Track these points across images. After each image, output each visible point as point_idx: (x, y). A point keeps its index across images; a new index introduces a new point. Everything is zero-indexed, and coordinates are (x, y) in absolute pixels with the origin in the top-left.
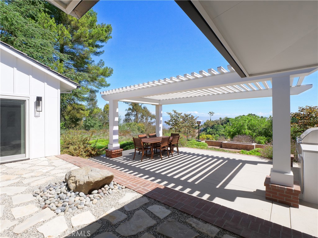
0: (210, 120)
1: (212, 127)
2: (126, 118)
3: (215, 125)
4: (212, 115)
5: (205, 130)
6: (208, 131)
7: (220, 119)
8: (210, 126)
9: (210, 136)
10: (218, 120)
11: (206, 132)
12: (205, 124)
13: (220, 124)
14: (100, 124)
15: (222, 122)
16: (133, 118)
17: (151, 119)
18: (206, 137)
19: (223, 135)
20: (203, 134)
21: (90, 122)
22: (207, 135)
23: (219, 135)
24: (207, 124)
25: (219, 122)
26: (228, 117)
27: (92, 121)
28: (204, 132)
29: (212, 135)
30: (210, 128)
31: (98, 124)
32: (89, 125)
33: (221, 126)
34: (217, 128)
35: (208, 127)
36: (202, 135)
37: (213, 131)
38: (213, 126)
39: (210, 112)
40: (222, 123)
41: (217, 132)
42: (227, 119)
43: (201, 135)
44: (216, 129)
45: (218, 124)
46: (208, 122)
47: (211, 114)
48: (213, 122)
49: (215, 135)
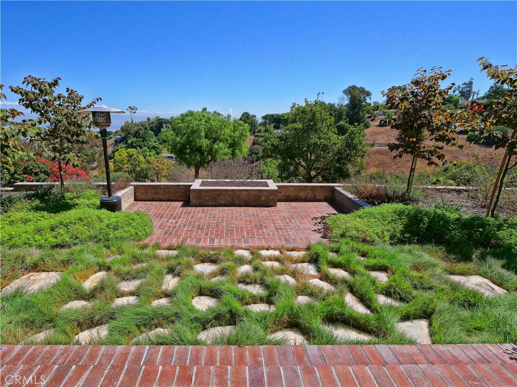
0: (130, 122)
1: (136, 134)
3: (141, 132)
4: (134, 113)
5: (123, 140)
6: (130, 142)
7: (148, 119)
8: (132, 132)
9: (132, 151)
10: (145, 122)
11: (126, 143)
12: (123, 129)
13: (148, 128)
15: (151, 125)
18: (127, 153)
19: (154, 148)
20: (122, 148)
22: (129, 150)
23: (148, 147)
24: (127, 130)
25: (147, 126)
26: (160, 117)
28: (122, 144)
29: (136, 149)
30: (132, 137)
33: (150, 131)
34: (144, 137)
35: (129, 134)
36: (120, 150)
37: (139, 141)
38: (137, 132)
39: (130, 107)
40: (152, 127)
41: (145, 142)
42: (159, 120)
43: (118, 150)
44: (143, 138)
45: (146, 129)
46: (127, 124)
47: (133, 111)
48: (137, 125)
49: (141, 148)
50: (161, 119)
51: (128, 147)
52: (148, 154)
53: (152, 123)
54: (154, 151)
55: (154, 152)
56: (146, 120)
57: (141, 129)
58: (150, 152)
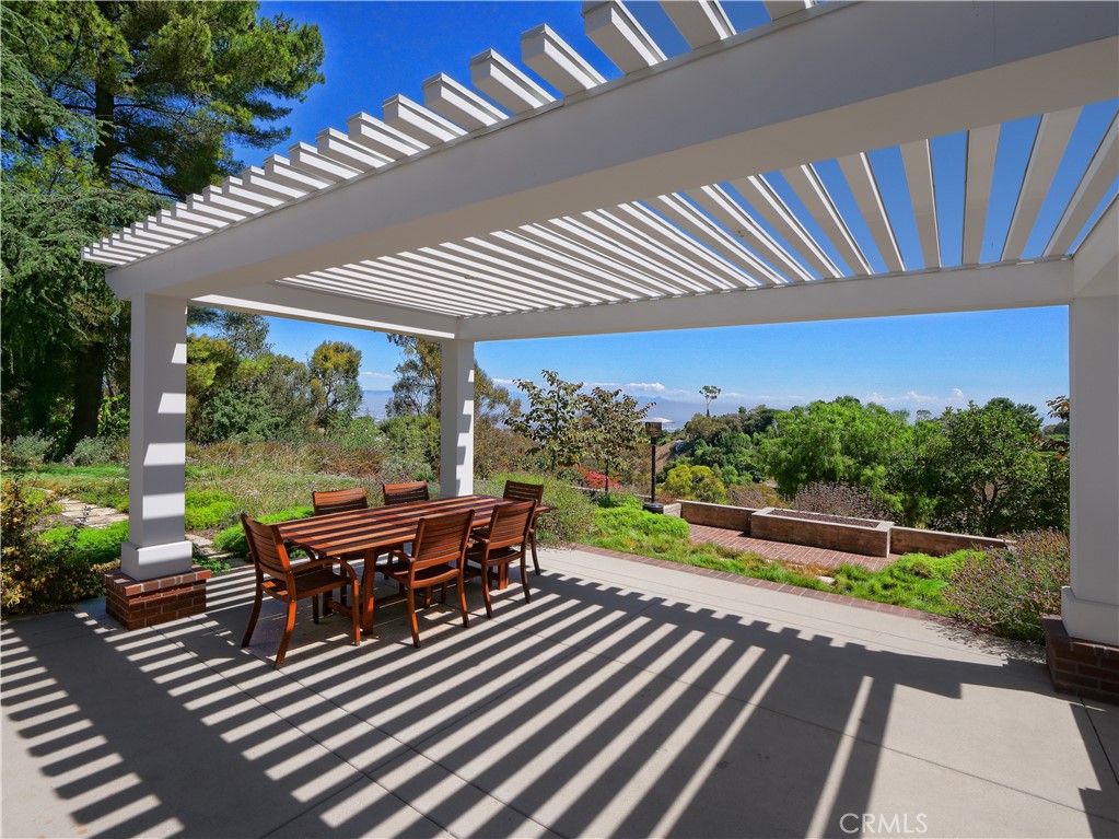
0: (705, 415)
1: (713, 439)
2: (396, 397)
3: (724, 434)
4: (713, 398)
5: (687, 448)
6: (699, 452)
7: (742, 411)
8: (706, 434)
9: (704, 470)
10: (734, 416)
11: (692, 455)
12: (688, 428)
13: (739, 428)
14: (274, 420)
15: (746, 423)
16: (422, 398)
17: (491, 407)
18: (692, 473)
19: (748, 468)
20: (683, 462)
21: (228, 409)
22: (696, 468)
23: (736, 466)
24: (696, 430)
25: (738, 423)
26: (768, 407)
27: (238, 407)
28: (683, 455)
29: (711, 467)
30: (704, 443)
31: (267, 419)
32: (225, 420)
33: (743, 435)
34: (729, 444)
35: (699, 438)
36: (679, 466)
37: (717, 452)
38: (717, 435)
39: (706, 388)
40: (748, 426)
41: (731, 455)
42: (765, 412)
43: (674, 466)
44: (726, 447)
45: (734, 429)
46: (698, 420)
47: (711, 395)
48: (718, 421)
49: (721, 466)
50: (770, 411)
51: (695, 463)
52: (735, 479)
53: (749, 419)
54: (748, 474)
55: (748, 476)
56: (736, 412)
57: (723, 429)
58: (739, 475)
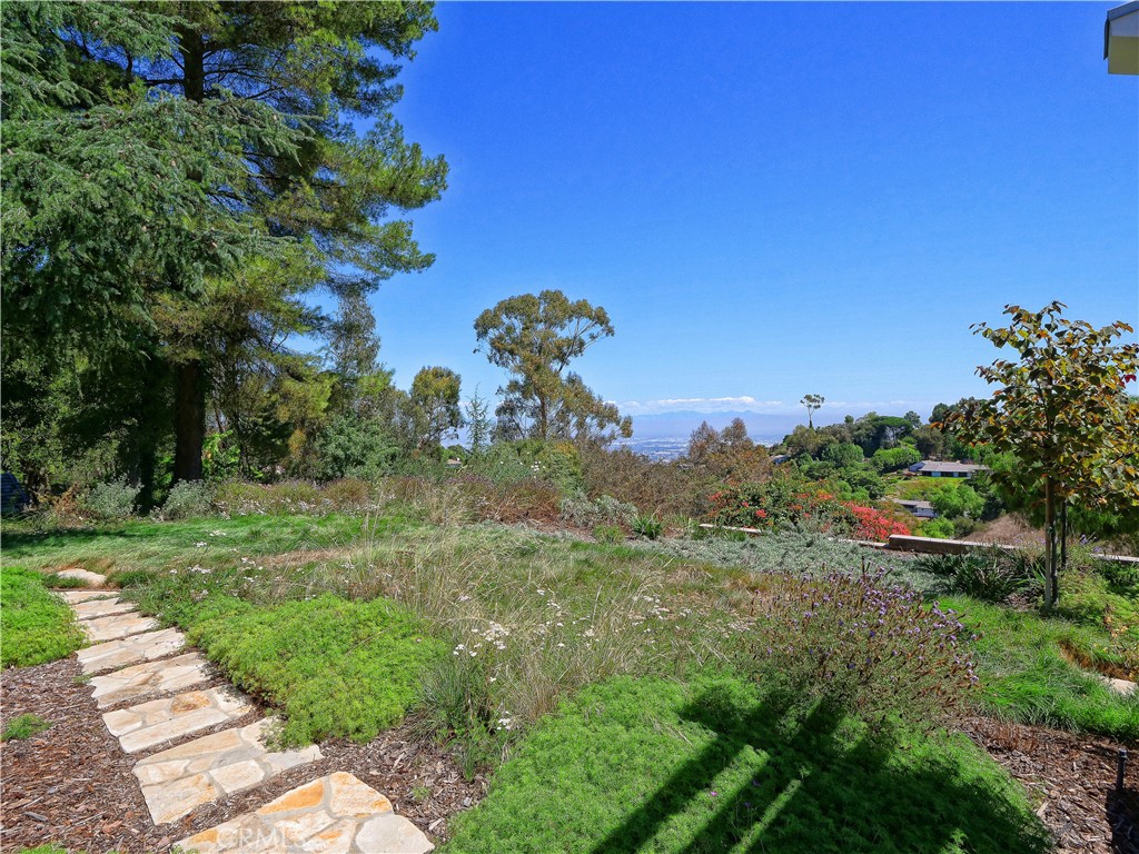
0: (807, 426)
1: (819, 452)
2: (499, 422)
3: (832, 446)
4: (816, 407)
6: (805, 468)
7: (848, 420)
8: (811, 447)
10: (841, 426)
12: (788, 442)
13: (848, 439)
14: (391, 450)
15: (856, 433)
16: (526, 421)
17: (602, 426)
19: (863, 482)
21: (342, 439)
23: (849, 481)
24: (799, 444)
25: (846, 433)
26: (879, 414)
27: (354, 436)
30: (810, 457)
31: (384, 449)
32: (340, 452)
33: (853, 446)
34: (839, 457)
35: (802, 451)
37: (826, 466)
38: (823, 447)
39: (808, 397)
40: (858, 436)
41: (842, 469)
42: (877, 419)
44: (836, 460)
45: (843, 440)
46: (800, 430)
47: (813, 404)
48: (823, 432)
50: (883, 418)
52: (849, 495)
53: (859, 429)
54: (863, 489)
55: (863, 492)
56: (843, 421)
57: (830, 442)
58: (853, 491)
